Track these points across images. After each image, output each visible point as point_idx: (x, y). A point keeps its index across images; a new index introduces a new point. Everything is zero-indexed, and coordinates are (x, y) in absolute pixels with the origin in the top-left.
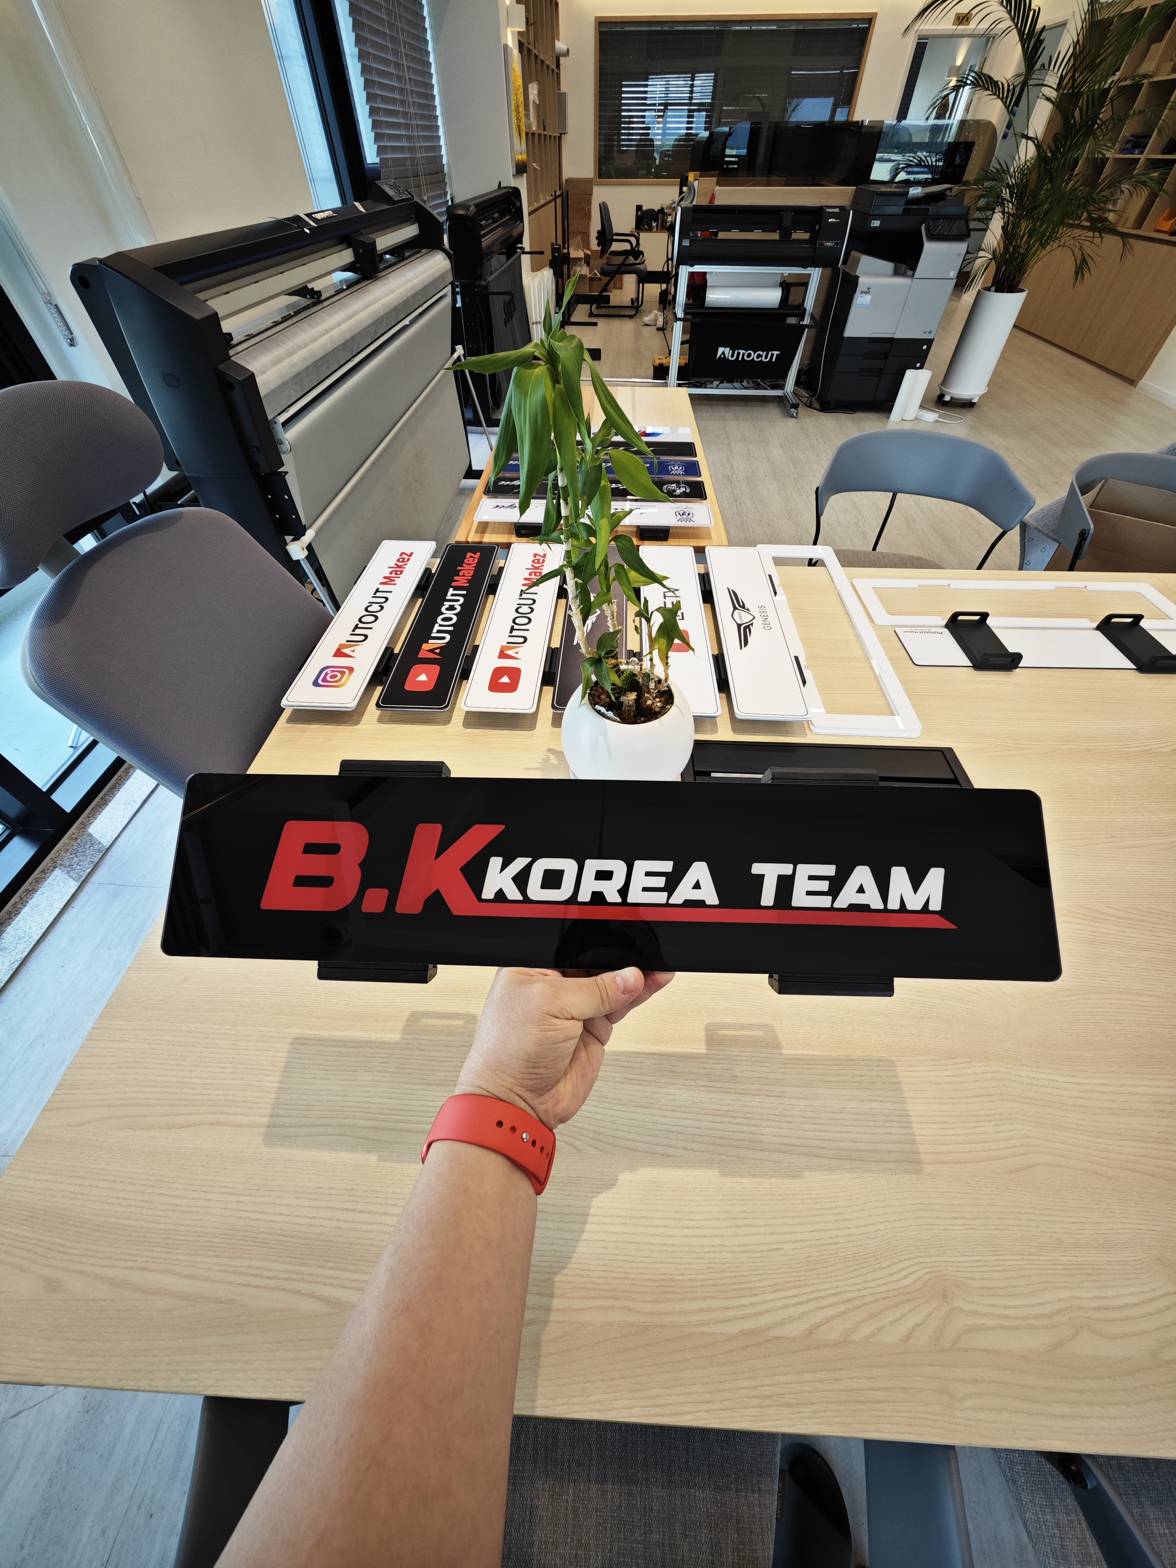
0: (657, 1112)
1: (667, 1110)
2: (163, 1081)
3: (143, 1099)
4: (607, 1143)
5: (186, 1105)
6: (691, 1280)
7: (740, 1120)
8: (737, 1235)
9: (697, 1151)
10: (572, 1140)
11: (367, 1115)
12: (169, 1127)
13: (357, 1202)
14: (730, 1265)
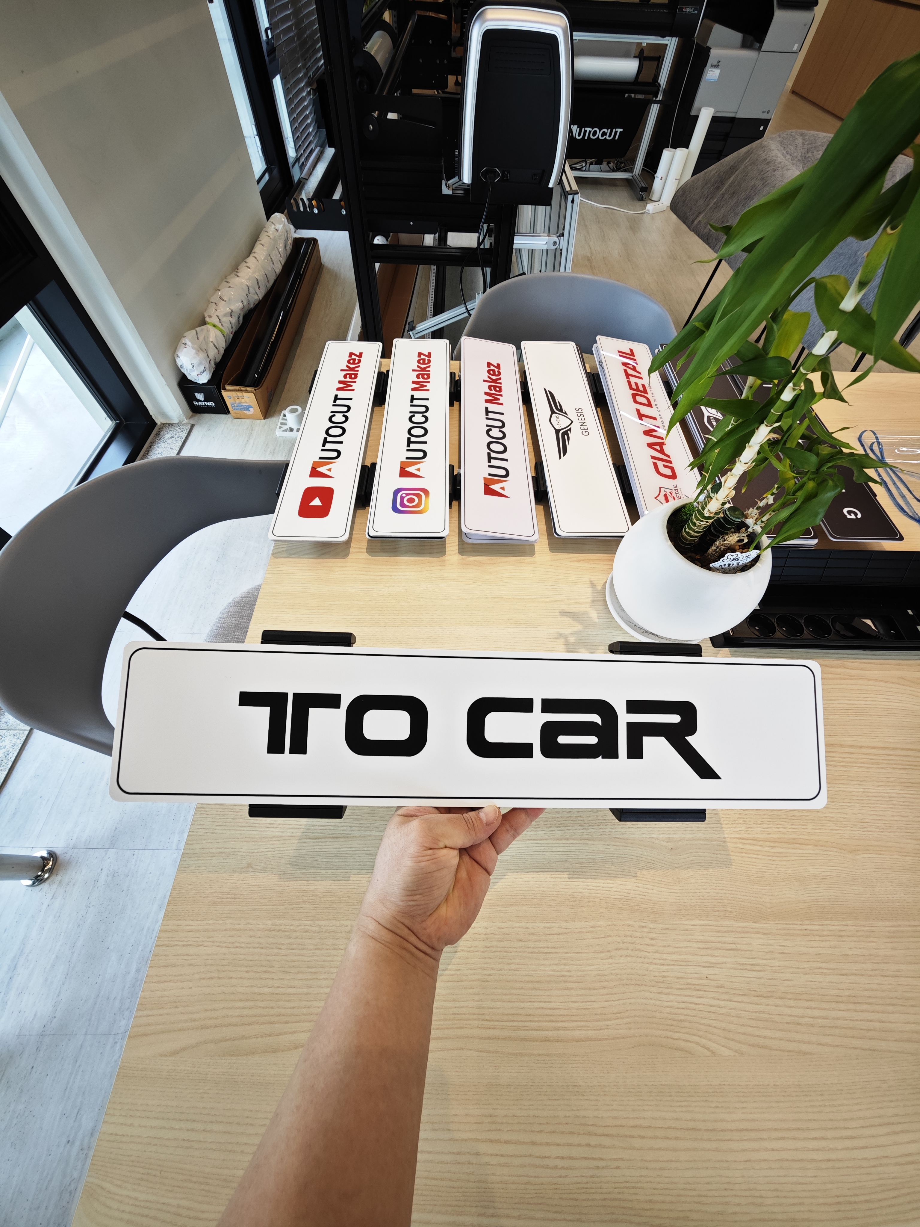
0: (780, 1002)
1: (790, 999)
2: (255, 993)
3: (238, 1016)
4: (739, 1042)
5: (287, 1022)
6: (867, 1201)
7: (865, 1007)
8: (896, 1144)
9: (831, 1046)
10: (704, 1041)
11: (484, 1023)
12: (275, 1051)
13: (500, 1130)
14: (901, 1180)
